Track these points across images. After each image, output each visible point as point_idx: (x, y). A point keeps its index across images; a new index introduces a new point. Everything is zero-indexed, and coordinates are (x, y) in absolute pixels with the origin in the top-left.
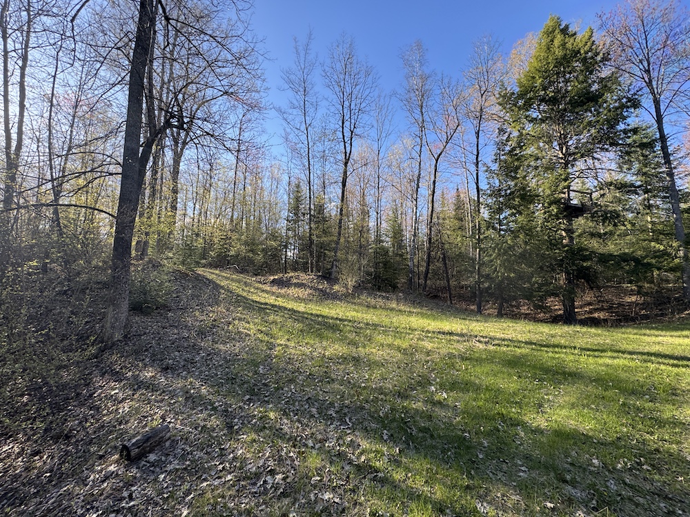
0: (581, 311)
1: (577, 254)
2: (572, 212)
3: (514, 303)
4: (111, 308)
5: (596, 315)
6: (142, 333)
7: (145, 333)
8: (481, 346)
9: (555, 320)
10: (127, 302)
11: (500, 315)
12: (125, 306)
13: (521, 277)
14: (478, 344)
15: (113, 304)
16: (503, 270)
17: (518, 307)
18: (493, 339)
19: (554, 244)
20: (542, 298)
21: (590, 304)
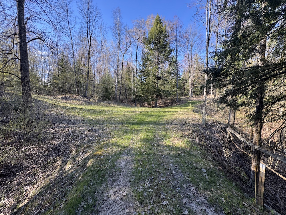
0: (159, 105)
1: (158, 90)
2: (158, 78)
3: (144, 103)
5: (161, 105)
8: (138, 113)
9: (153, 107)
11: (141, 106)
13: (146, 96)
14: (137, 113)
16: (142, 94)
17: (145, 104)
18: (140, 111)
19: (154, 87)
20: (150, 102)
21: (160, 103)
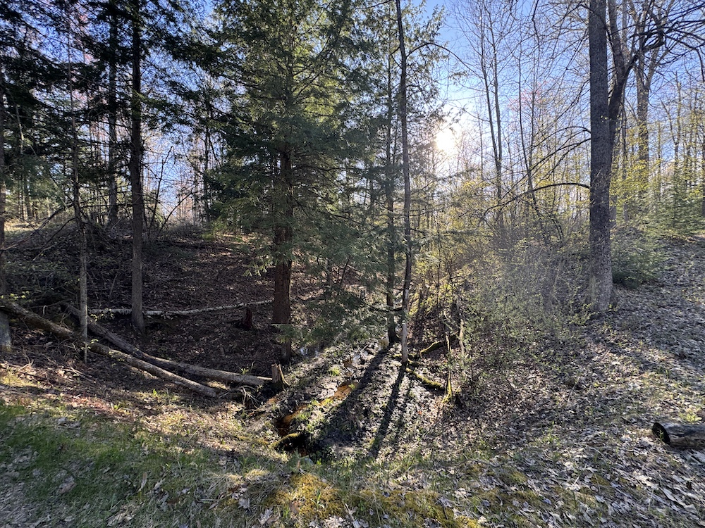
4: (594, 279)
6: (633, 308)
7: (636, 309)
10: (610, 273)
12: (608, 278)
15: (596, 275)
